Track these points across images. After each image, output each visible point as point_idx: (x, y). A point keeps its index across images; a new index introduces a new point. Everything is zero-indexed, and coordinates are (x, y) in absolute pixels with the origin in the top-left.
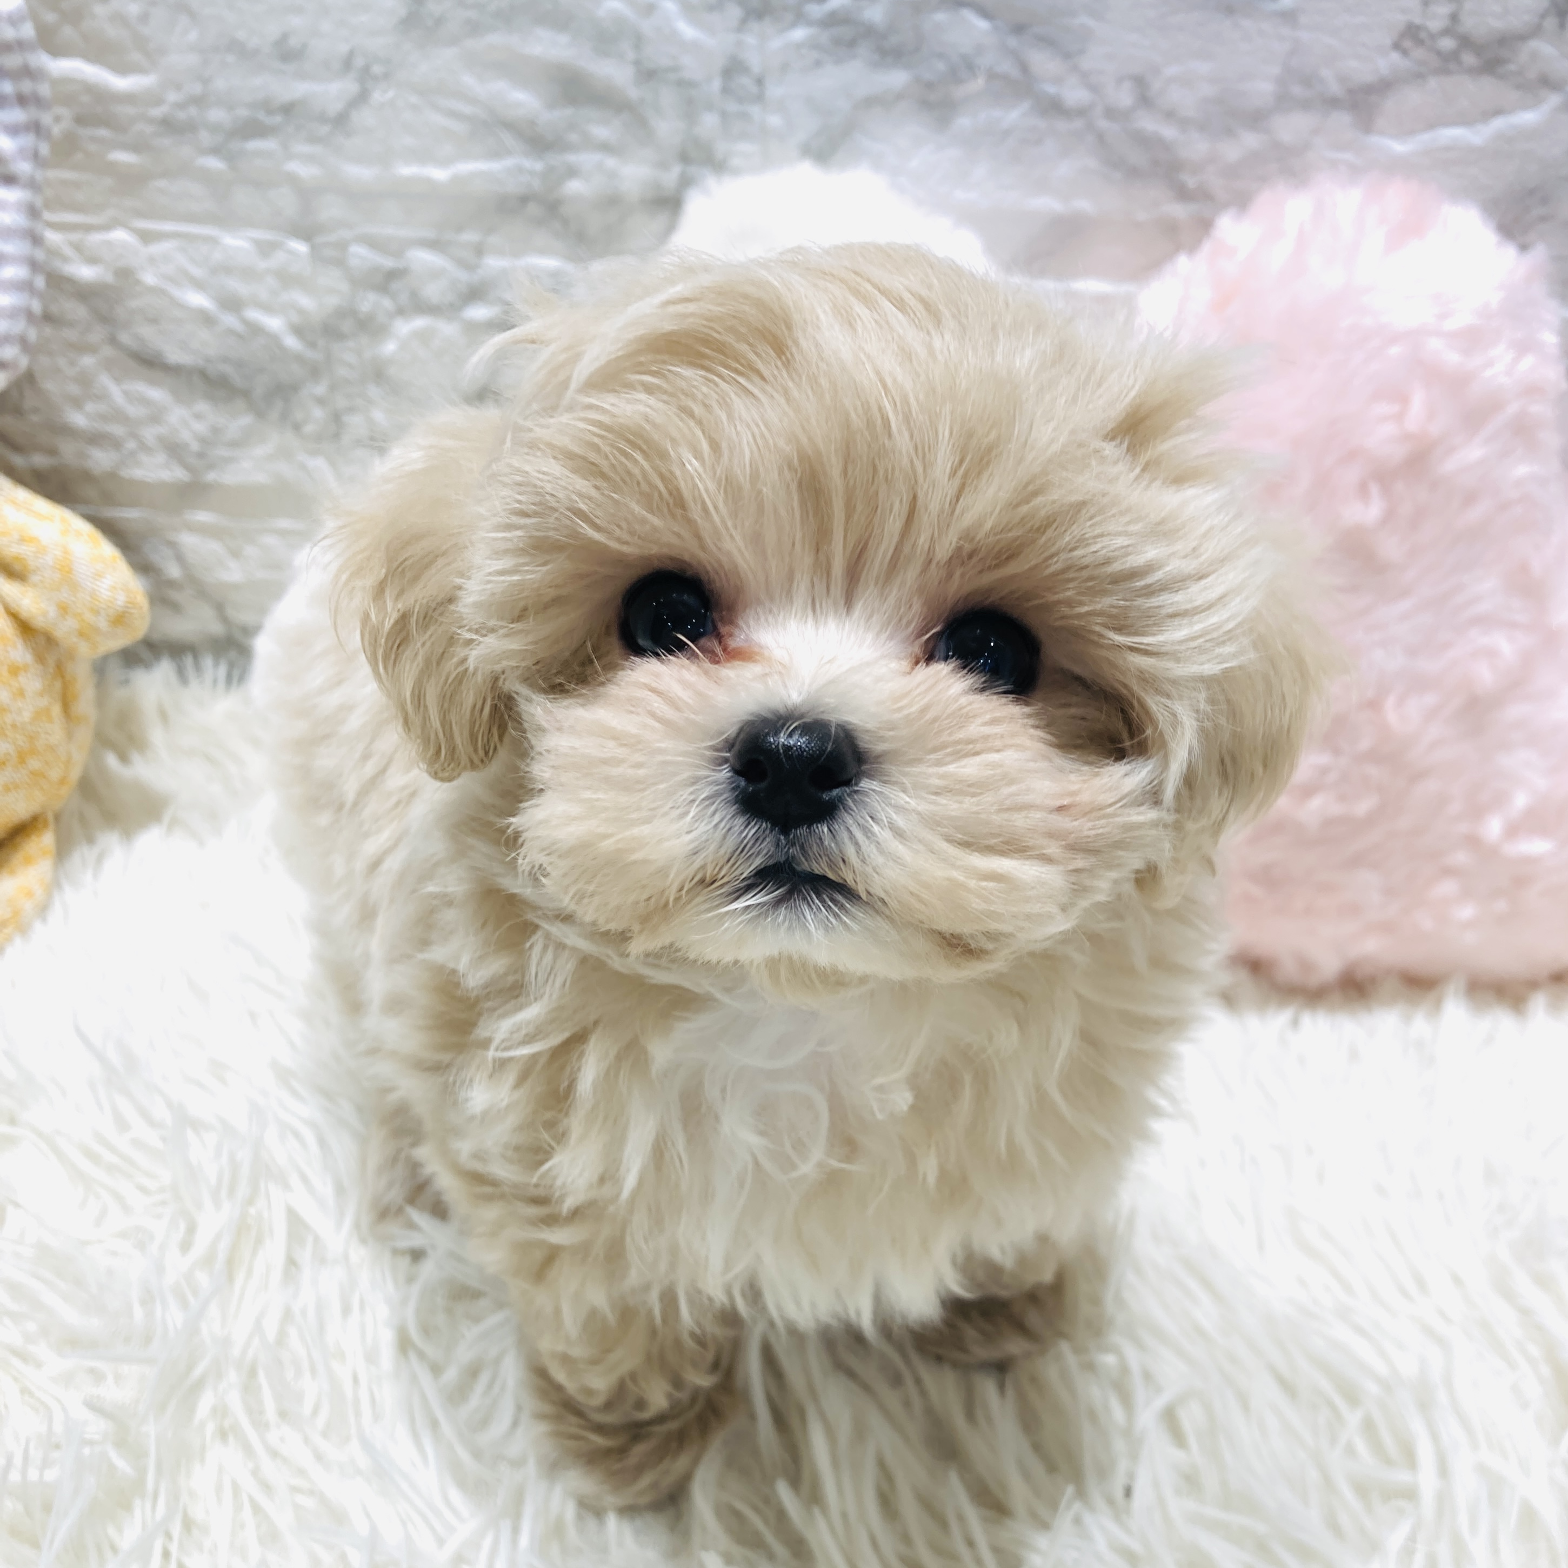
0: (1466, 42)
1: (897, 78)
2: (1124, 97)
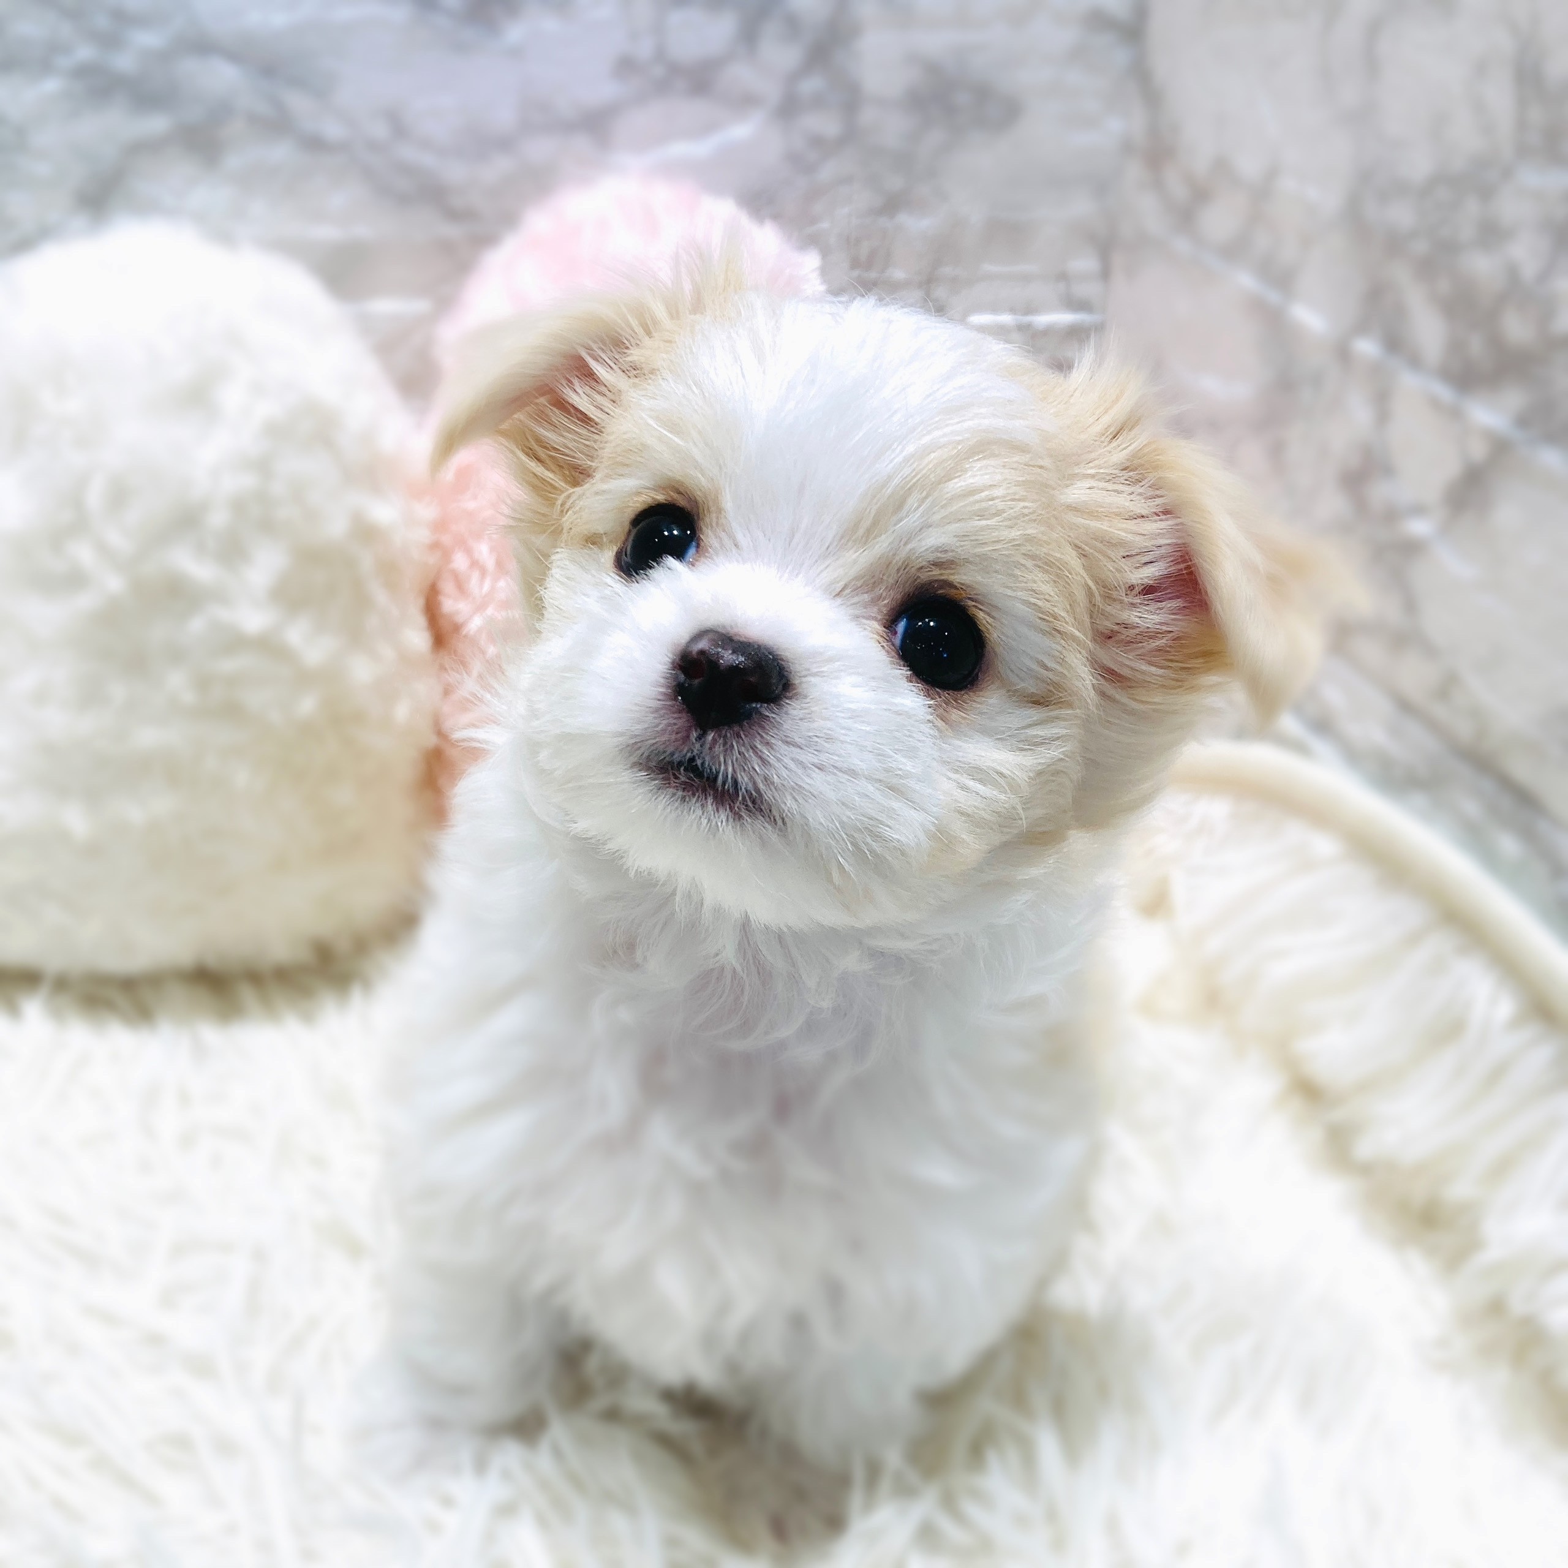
0: (675, 70)
1: (157, 124)
2: (380, 130)
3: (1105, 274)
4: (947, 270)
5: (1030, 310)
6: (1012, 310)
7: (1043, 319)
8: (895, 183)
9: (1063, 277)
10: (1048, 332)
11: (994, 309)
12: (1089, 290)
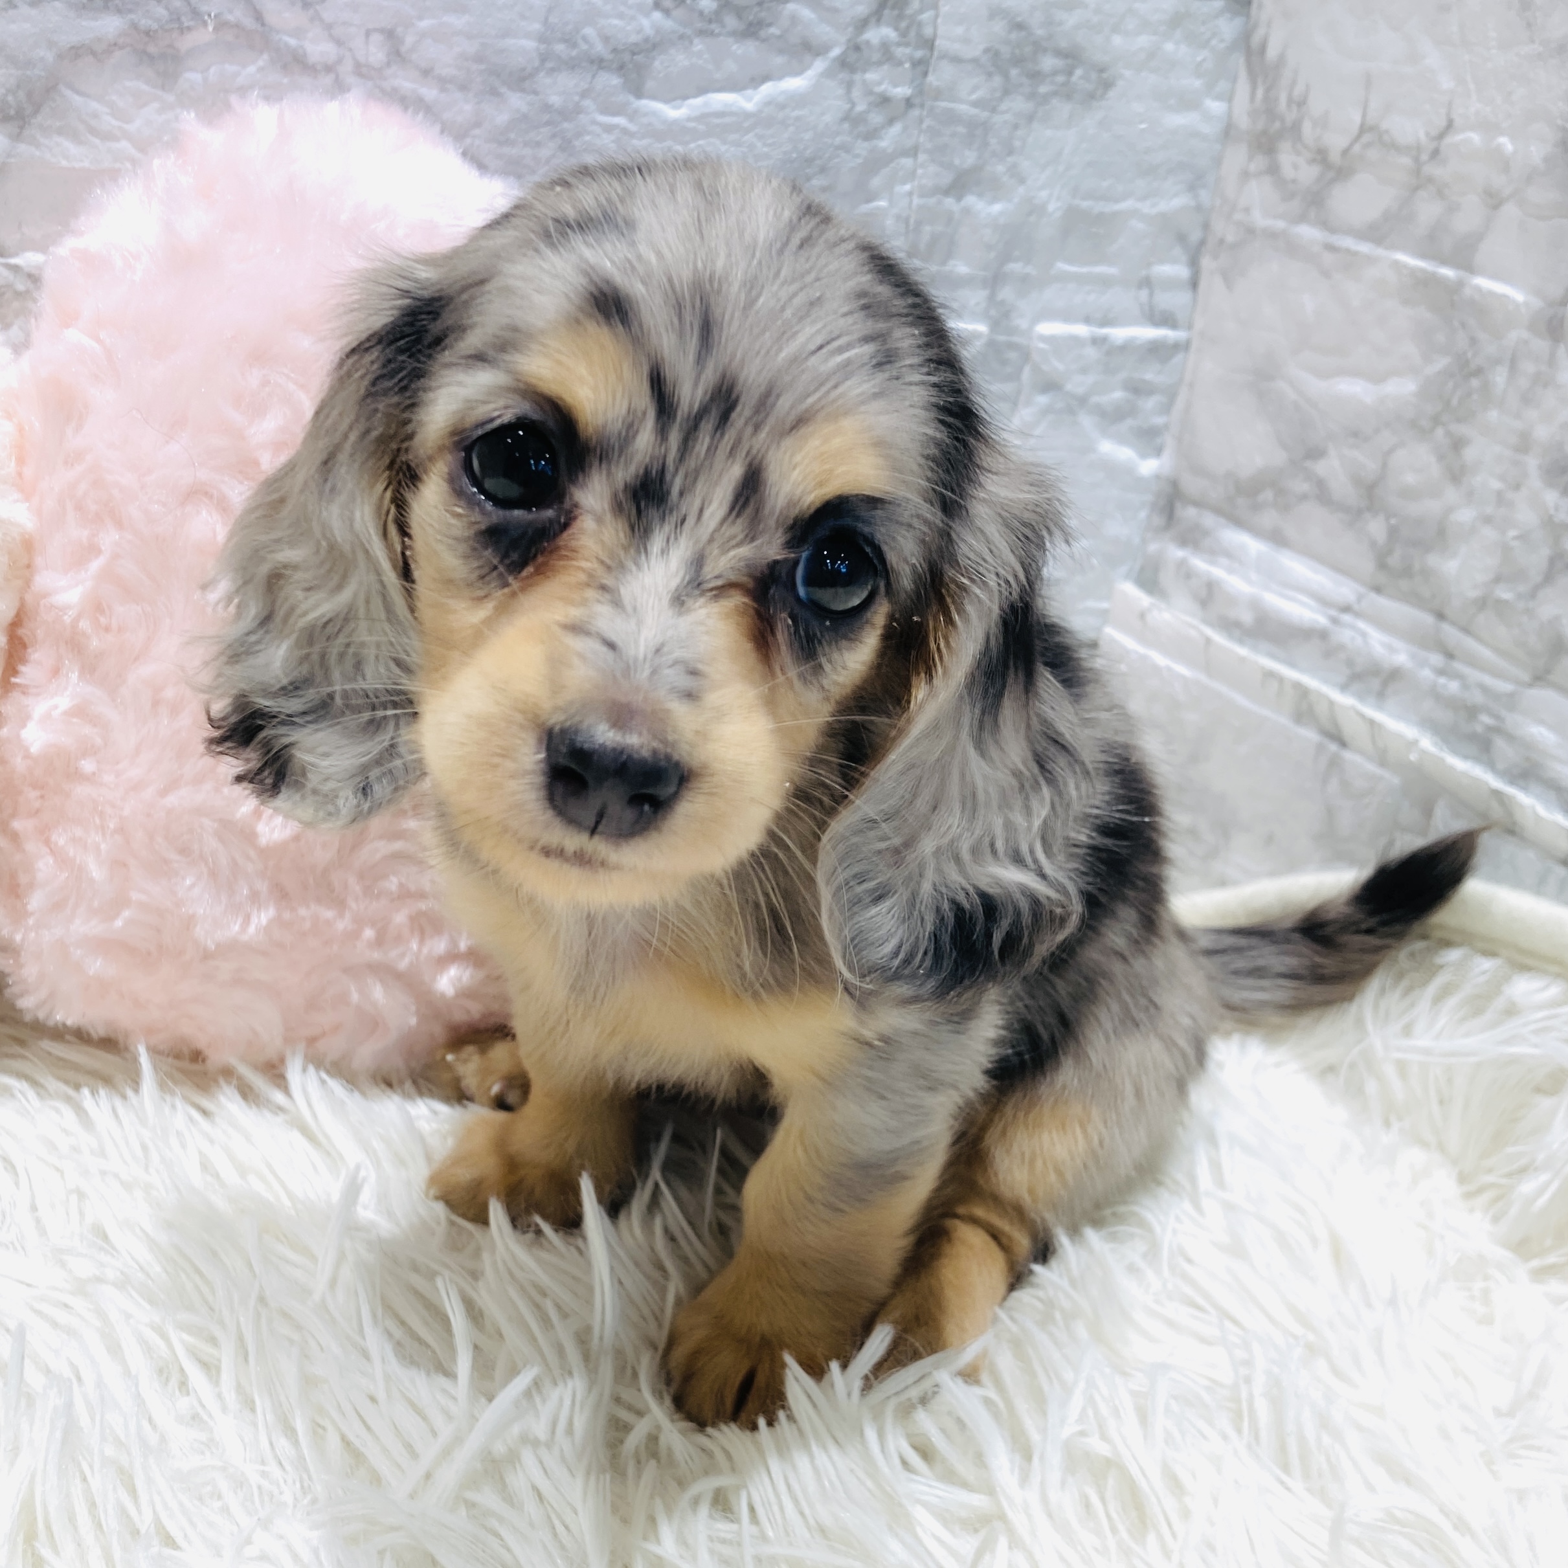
3: (1194, 284)
4: (1015, 267)
5: (1106, 322)
6: (1087, 320)
7: (1119, 334)
8: (969, 158)
9: (1147, 283)
10: (1125, 348)
11: (1067, 316)
12: (1174, 300)
